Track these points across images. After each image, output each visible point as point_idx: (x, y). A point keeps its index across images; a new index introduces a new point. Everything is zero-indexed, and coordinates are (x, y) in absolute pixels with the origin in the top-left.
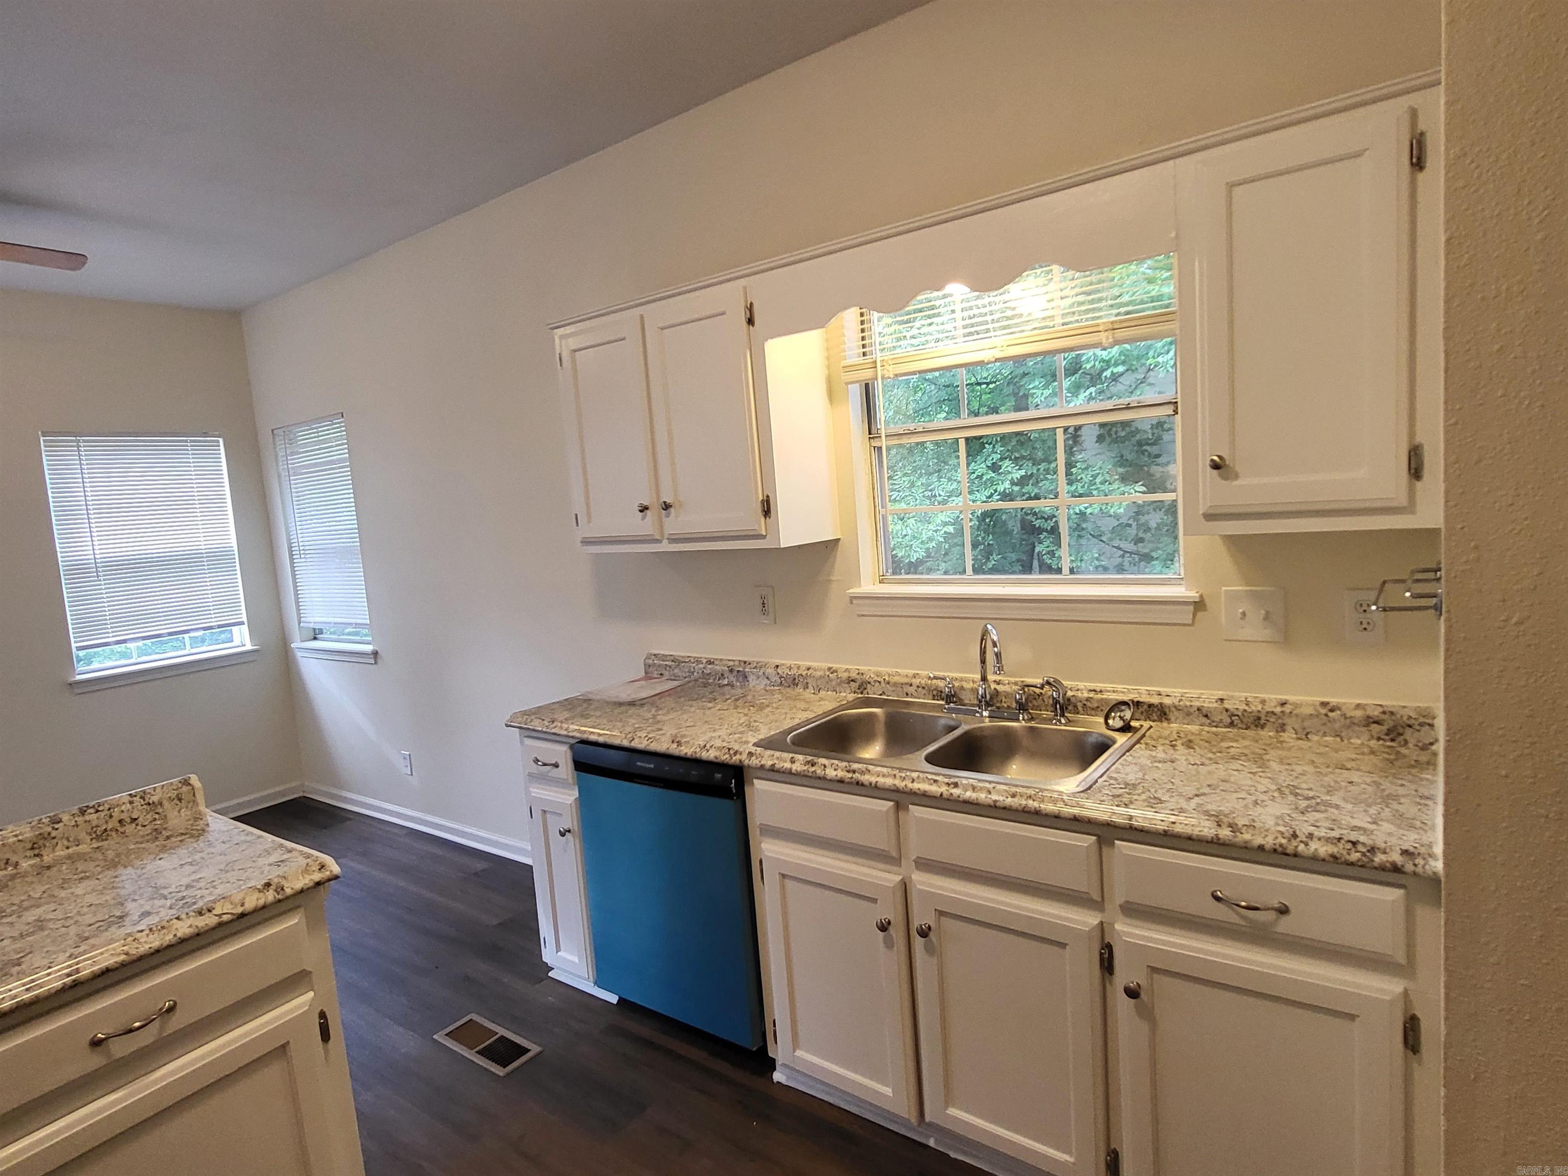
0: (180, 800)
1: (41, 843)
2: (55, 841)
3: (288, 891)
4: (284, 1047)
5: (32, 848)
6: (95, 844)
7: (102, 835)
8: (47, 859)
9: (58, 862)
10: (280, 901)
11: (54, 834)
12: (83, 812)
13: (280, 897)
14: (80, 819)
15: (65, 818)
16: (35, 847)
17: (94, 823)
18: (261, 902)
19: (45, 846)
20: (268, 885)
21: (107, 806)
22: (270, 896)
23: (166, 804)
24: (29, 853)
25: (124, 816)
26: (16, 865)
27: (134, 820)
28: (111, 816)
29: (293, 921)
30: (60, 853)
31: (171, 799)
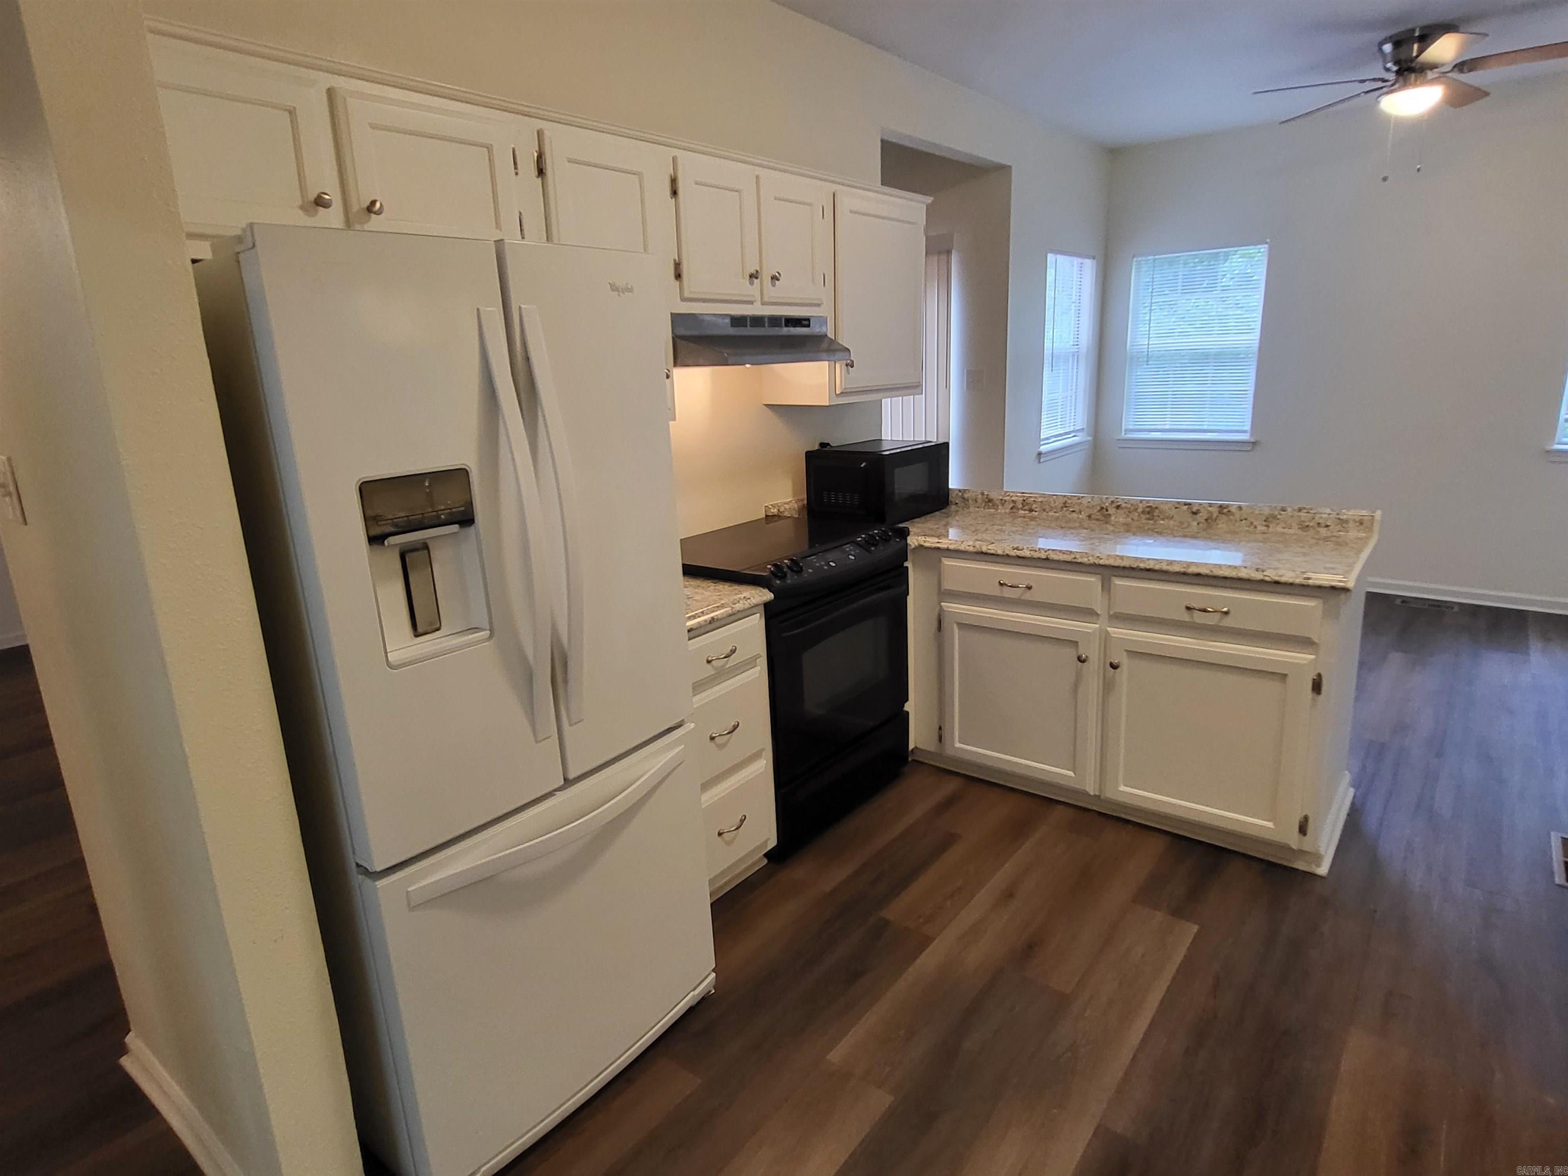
0: (1361, 524)
1: (1271, 519)
2: (1278, 521)
5: (1265, 521)
6: (1299, 532)
7: (1305, 528)
9: (1277, 533)
10: (1302, 585)
11: (1279, 517)
12: (1300, 510)
13: (1303, 583)
14: (1297, 513)
15: (1289, 509)
16: (1268, 520)
17: (1302, 519)
19: (1272, 522)
20: (1304, 574)
21: (1314, 512)
22: (1300, 580)
23: (1351, 524)
24: (1264, 523)
25: (1322, 521)
27: (1328, 526)
28: (1313, 518)
30: (1279, 529)
31: (1355, 521)
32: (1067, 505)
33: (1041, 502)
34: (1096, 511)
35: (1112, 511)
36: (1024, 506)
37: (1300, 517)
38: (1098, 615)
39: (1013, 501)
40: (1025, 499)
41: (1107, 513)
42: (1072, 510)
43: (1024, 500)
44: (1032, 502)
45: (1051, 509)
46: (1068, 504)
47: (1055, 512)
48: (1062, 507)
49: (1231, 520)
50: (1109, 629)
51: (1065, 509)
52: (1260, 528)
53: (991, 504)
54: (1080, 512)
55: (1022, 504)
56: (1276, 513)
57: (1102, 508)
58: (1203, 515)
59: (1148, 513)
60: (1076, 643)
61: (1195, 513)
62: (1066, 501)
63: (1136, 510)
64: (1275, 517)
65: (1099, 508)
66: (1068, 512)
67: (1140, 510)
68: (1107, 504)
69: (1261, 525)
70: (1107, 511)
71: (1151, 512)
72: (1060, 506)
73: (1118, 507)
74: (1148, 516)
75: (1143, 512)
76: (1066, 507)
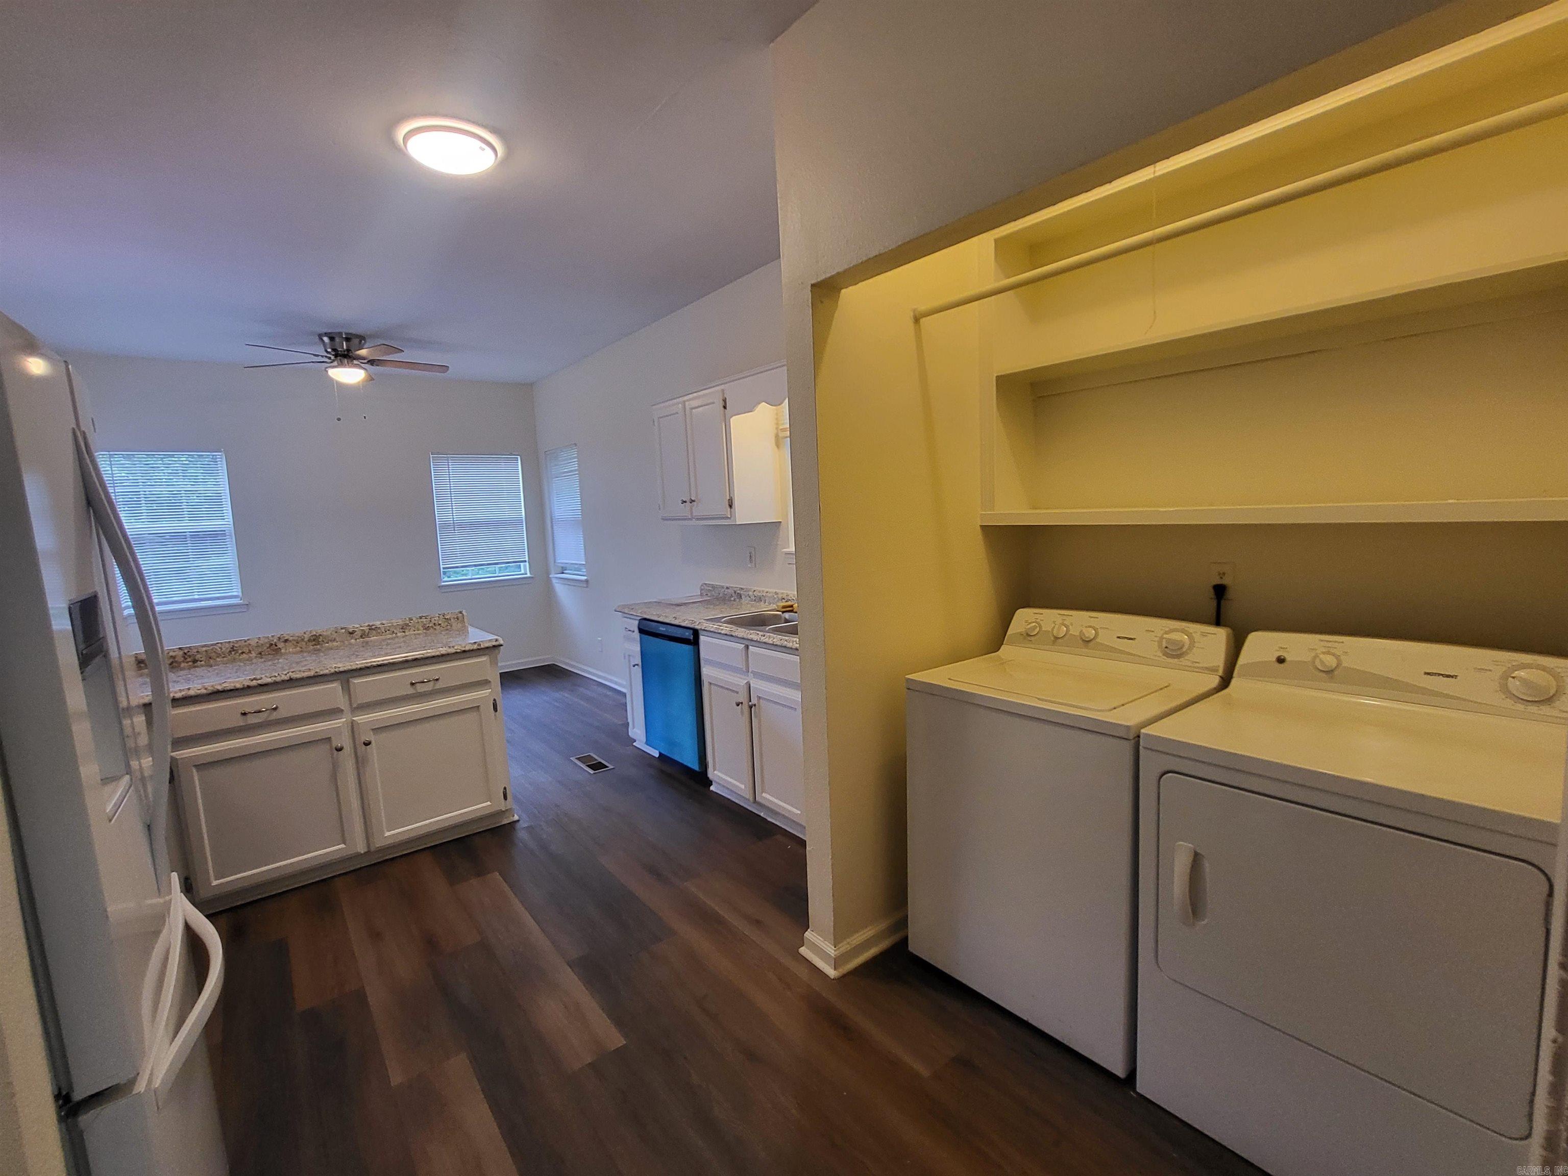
0: (458, 619)
1: (405, 627)
2: (411, 627)
3: (482, 646)
4: (478, 707)
5: (402, 629)
6: (425, 631)
7: (427, 629)
8: (407, 634)
9: (411, 635)
10: (478, 649)
11: (410, 624)
12: (421, 618)
13: (479, 648)
14: (419, 620)
15: (414, 619)
16: (404, 628)
17: (425, 623)
18: (472, 648)
19: (407, 629)
20: (475, 643)
22: (475, 647)
23: (452, 620)
24: (401, 630)
25: (436, 622)
26: (396, 634)
27: (441, 625)
28: (431, 621)
29: (484, 659)
30: (412, 632)
31: (454, 618)
32: (235, 649)
33: (206, 651)
34: (265, 648)
35: (281, 645)
36: (186, 659)
37: (422, 622)
38: (342, 710)
39: (171, 656)
40: (186, 651)
41: (276, 648)
42: (240, 652)
43: (185, 654)
44: (196, 654)
45: (219, 656)
46: (236, 647)
47: (224, 657)
48: (230, 652)
49: (379, 633)
50: (354, 719)
51: (233, 653)
52: (399, 634)
53: (142, 665)
54: (250, 652)
55: (184, 657)
56: (408, 622)
57: (272, 644)
58: (359, 633)
59: (314, 640)
60: (329, 739)
61: (351, 633)
62: (233, 646)
63: (303, 640)
64: (407, 625)
65: (268, 645)
66: (238, 654)
67: (306, 640)
68: (275, 641)
69: (400, 632)
70: (276, 646)
71: (316, 640)
72: (228, 650)
73: (286, 641)
74: (314, 643)
75: (309, 641)
76: (234, 650)
